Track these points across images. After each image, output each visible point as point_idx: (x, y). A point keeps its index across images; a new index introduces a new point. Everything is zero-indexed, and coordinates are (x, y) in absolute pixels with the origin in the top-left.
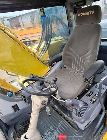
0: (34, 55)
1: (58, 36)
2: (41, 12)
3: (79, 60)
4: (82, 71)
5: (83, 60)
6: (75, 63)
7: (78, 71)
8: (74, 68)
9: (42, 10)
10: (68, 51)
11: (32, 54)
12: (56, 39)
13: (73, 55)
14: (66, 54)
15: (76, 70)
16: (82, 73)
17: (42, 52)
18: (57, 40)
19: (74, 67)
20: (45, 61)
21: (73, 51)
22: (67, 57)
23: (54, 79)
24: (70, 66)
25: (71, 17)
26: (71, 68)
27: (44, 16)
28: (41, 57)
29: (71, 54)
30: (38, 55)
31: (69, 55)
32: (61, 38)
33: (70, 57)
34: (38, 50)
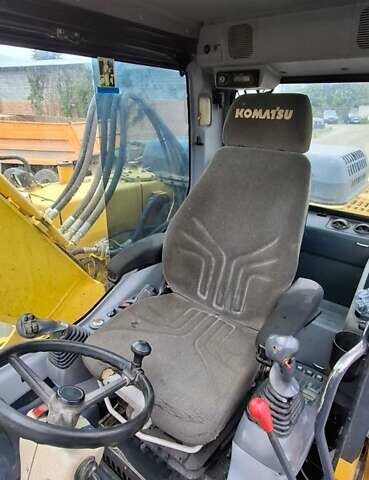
0: (45, 230)
1: (135, 167)
2: (101, 72)
3: (227, 270)
4: (234, 313)
5: (242, 271)
6: (210, 279)
7: (220, 309)
8: (205, 298)
9: (106, 67)
10: (187, 231)
11: (37, 223)
12: (131, 176)
13: (204, 248)
14: (176, 242)
15: (211, 306)
16: (235, 317)
17: (79, 220)
18: (133, 180)
19: (204, 294)
20: (83, 252)
21: (207, 234)
22: (183, 252)
23: (138, 349)
24: (189, 287)
25: (199, 114)
26: (194, 294)
27: (112, 88)
28: (74, 239)
29: (197, 243)
30: (59, 231)
31: (192, 248)
32: (148, 175)
33: (194, 254)
34: (60, 209)
